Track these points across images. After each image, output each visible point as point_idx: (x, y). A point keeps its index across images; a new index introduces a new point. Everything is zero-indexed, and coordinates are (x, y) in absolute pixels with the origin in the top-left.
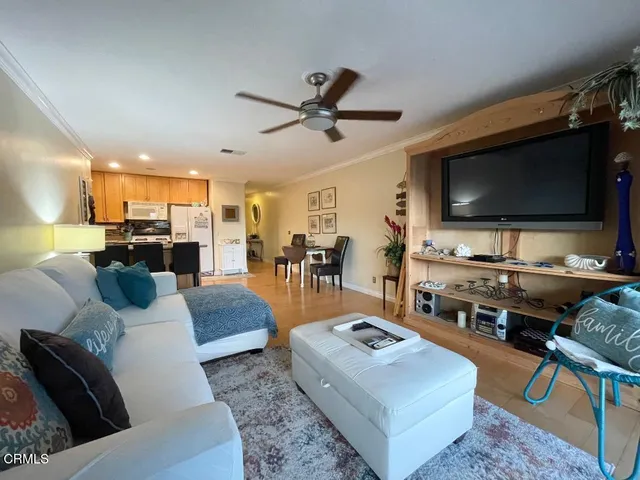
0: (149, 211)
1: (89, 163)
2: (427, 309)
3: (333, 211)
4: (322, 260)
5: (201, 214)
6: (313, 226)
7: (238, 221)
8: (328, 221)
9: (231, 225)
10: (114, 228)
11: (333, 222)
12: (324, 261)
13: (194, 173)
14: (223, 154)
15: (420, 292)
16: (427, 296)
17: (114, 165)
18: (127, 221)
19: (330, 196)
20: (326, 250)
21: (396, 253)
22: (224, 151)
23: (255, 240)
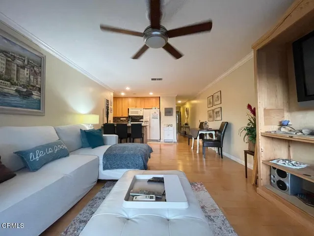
0: (137, 112)
1: (112, 94)
2: (282, 186)
3: (219, 106)
4: (212, 137)
5: (155, 112)
6: (210, 117)
7: (172, 115)
8: (217, 113)
9: (169, 117)
10: (125, 119)
11: (220, 113)
12: (214, 138)
13: (151, 94)
14: (153, 81)
15: (275, 168)
16: (282, 173)
17: (123, 94)
18: (129, 116)
19: (218, 97)
20: (216, 131)
21: (252, 132)
22: (152, 79)
23: (186, 126)
